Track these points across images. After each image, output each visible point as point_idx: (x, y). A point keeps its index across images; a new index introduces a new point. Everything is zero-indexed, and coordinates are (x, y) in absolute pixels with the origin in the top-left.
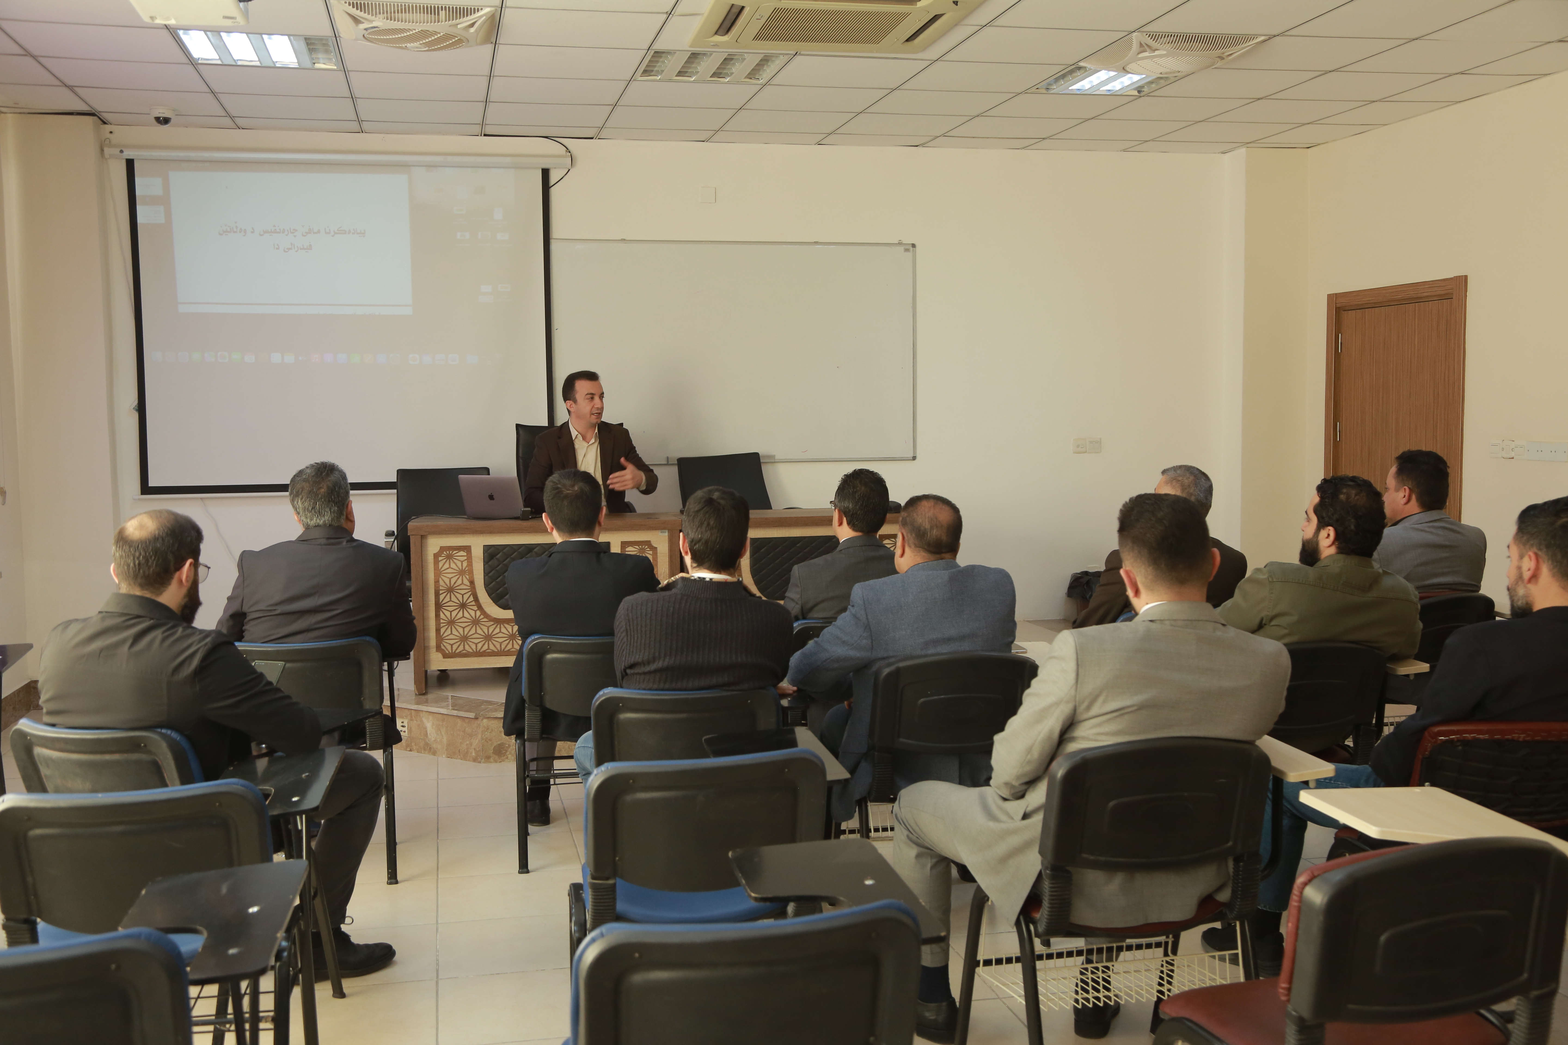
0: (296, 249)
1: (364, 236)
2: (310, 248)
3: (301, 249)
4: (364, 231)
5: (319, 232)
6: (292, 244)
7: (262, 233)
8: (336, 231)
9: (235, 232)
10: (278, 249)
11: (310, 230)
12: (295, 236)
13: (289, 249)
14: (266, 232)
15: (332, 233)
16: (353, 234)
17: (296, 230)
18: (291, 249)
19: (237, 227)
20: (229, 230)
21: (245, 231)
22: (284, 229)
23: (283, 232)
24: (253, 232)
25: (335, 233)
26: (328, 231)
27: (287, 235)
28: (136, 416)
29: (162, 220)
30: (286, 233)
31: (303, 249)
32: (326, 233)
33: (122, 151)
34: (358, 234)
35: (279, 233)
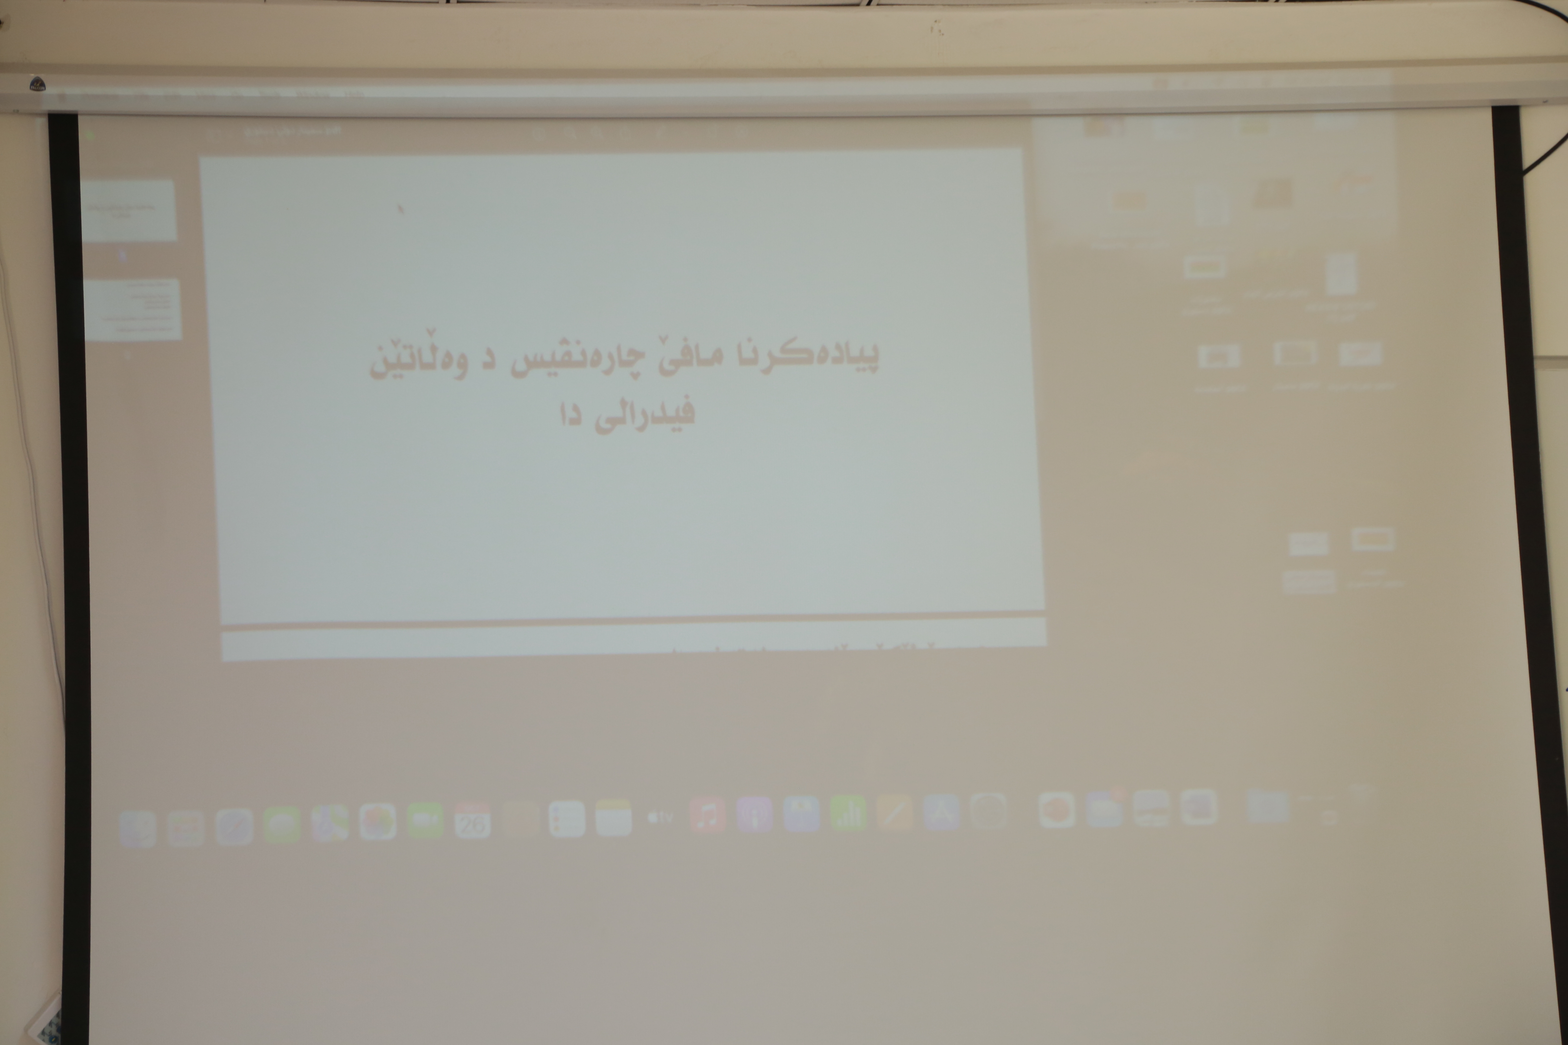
0: (640, 420)
1: (874, 370)
2: (687, 415)
3: (656, 420)
4: (875, 349)
5: (718, 357)
6: (623, 403)
7: (521, 366)
8: (777, 354)
9: (431, 366)
10: (576, 421)
11: (686, 350)
12: (635, 376)
13: (614, 422)
14: (534, 363)
15: (764, 362)
16: (837, 360)
17: (637, 355)
18: (622, 421)
19: (434, 349)
20: (406, 358)
21: (463, 364)
22: (597, 353)
23: (595, 363)
24: (489, 365)
25: (775, 361)
26: (748, 354)
27: (608, 372)
29: (172, 328)
30: (605, 363)
31: (664, 419)
32: (743, 361)
33: (38, 85)
34: (852, 360)
35: (581, 364)
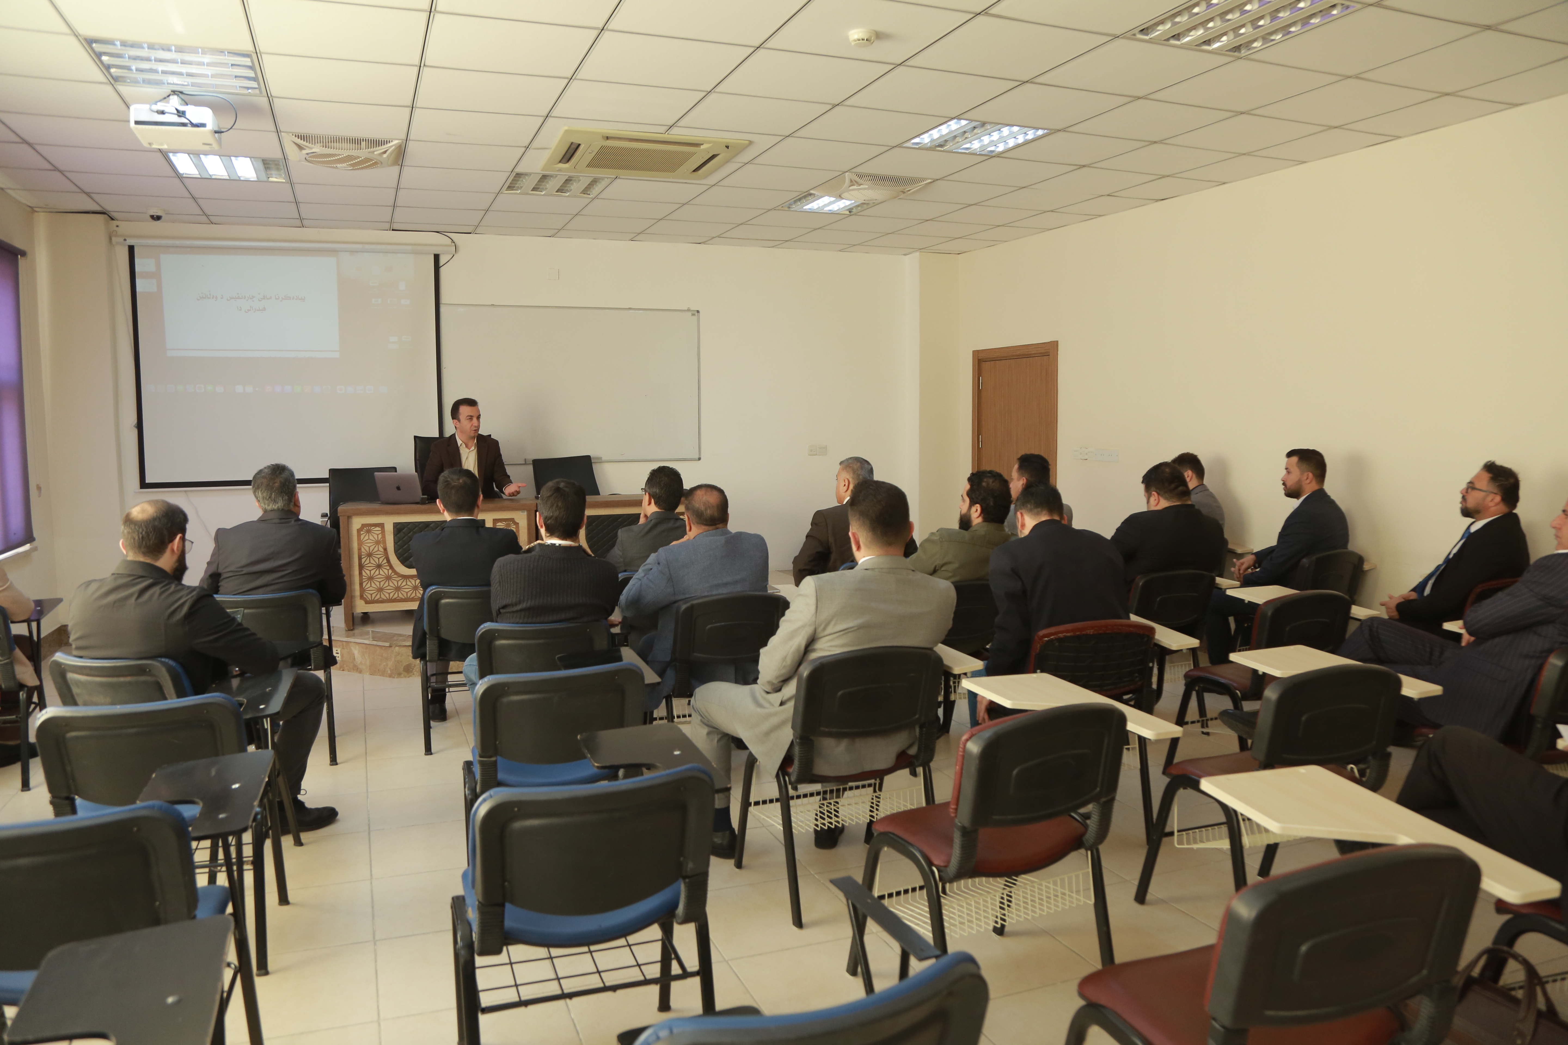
0: (254, 310)
1: (304, 301)
2: (264, 309)
3: (258, 310)
4: (304, 297)
5: (271, 298)
6: (251, 307)
7: (229, 299)
8: (283, 297)
9: (210, 298)
10: (240, 310)
11: (264, 296)
12: (253, 301)
13: (249, 310)
14: (231, 298)
15: (281, 299)
16: (296, 299)
17: (253, 297)
18: (250, 310)
19: (210, 295)
20: (204, 297)
21: (216, 298)
22: (245, 296)
23: (245, 298)
24: (222, 298)
25: (283, 299)
26: (277, 297)
27: (247, 300)
28: (136, 431)
29: (155, 289)
30: (247, 298)
31: (259, 310)
32: (276, 299)
33: (125, 240)
34: (300, 299)
35: (242, 298)
